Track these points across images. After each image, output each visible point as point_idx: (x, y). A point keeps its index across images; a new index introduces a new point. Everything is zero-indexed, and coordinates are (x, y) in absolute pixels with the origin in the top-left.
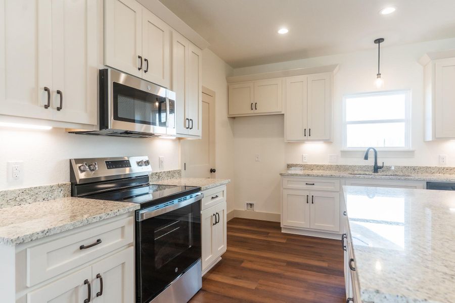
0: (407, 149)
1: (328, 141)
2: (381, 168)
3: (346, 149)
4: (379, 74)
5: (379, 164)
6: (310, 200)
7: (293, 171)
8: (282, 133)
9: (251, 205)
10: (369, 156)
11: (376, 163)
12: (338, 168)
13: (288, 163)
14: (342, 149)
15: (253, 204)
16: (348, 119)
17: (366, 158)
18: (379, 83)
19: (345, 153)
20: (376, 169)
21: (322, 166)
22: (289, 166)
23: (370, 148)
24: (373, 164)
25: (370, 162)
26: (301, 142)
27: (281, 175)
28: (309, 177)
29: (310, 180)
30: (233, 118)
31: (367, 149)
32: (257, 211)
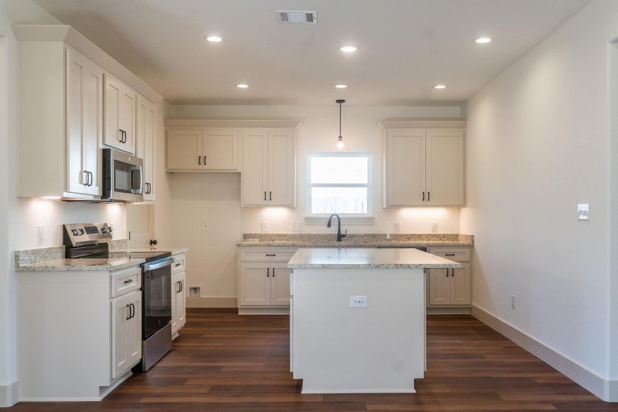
0: (369, 216)
1: (290, 206)
2: (344, 236)
3: (310, 215)
4: (340, 137)
5: (343, 232)
6: (271, 274)
7: (250, 242)
8: (237, 194)
9: (195, 289)
10: (332, 223)
11: (339, 230)
12: (302, 237)
13: (245, 233)
14: (306, 216)
15: (199, 288)
16: (313, 182)
17: (329, 225)
18: (340, 145)
19: (310, 220)
20: (340, 237)
21: (285, 235)
22: (246, 237)
23: (333, 215)
24: (337, 233)
25: (333, 230)
26: (260, 207)
27: (238, 245)
28: (269, 248)
29: (271, 250)
30: (171, 174)
31: (329, 216)
32: (204, 297)
